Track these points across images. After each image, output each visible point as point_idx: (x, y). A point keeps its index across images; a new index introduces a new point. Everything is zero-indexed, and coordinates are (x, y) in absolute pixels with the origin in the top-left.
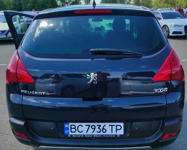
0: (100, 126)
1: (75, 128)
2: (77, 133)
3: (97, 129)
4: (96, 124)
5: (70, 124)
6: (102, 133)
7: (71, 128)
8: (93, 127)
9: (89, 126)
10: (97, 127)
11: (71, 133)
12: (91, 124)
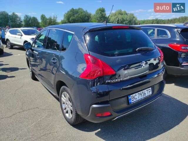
0: (143, 92)
1: (133, 98)
2: (135, 100)
3: (143, 95)
4: (141, 92)
5: (131, 96)
6: (144, 96)
7: (132, 98)
8: (141, 94)
9: (139, 94)
10: (142, 93)
11: (132, 102)
12: (140, 93)
